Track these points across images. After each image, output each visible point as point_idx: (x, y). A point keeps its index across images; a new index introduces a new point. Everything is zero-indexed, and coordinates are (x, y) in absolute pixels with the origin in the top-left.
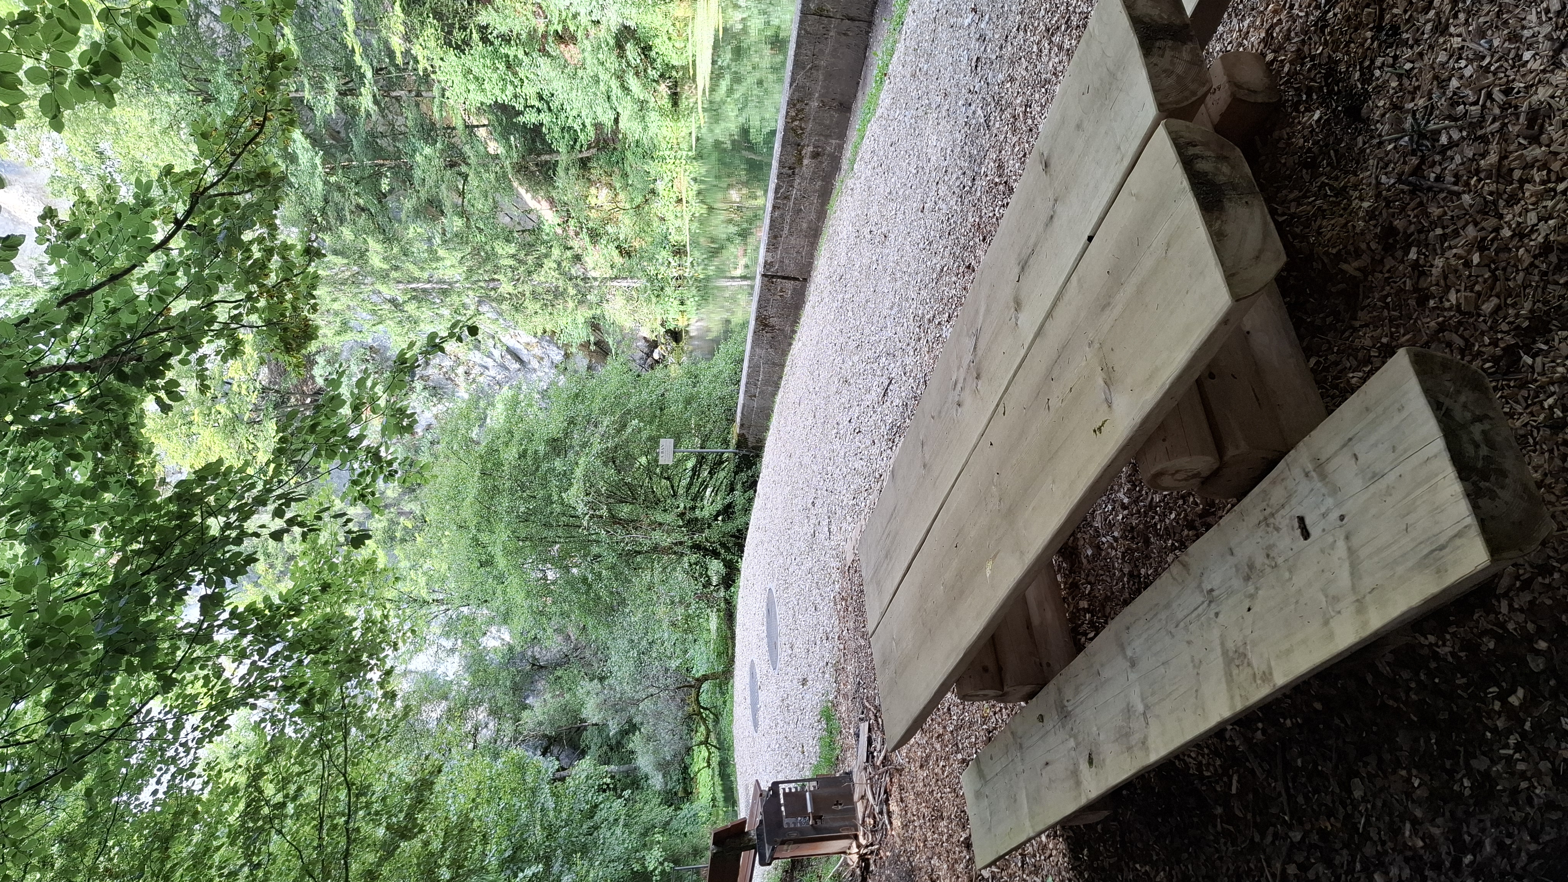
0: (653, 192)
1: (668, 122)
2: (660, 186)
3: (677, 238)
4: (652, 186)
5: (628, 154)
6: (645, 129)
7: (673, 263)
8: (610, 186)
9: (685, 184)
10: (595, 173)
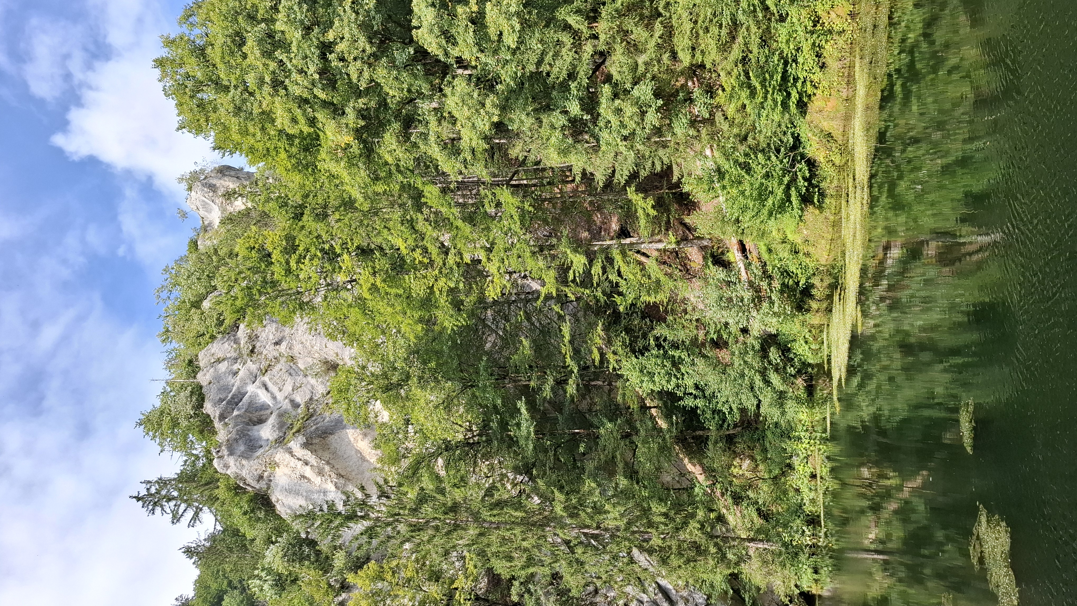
0: (790, 466)
1: (804, 409)
2: (796, 461)
3: (811, 508)
4: (788, 461)
5: (769, 433)
6: (783, 413)
7: (807, 532)
8: (752, 458)
9: (820, 462)
10: (740, 447)
